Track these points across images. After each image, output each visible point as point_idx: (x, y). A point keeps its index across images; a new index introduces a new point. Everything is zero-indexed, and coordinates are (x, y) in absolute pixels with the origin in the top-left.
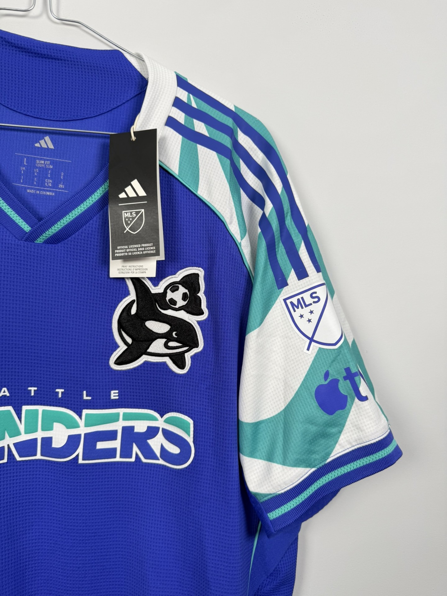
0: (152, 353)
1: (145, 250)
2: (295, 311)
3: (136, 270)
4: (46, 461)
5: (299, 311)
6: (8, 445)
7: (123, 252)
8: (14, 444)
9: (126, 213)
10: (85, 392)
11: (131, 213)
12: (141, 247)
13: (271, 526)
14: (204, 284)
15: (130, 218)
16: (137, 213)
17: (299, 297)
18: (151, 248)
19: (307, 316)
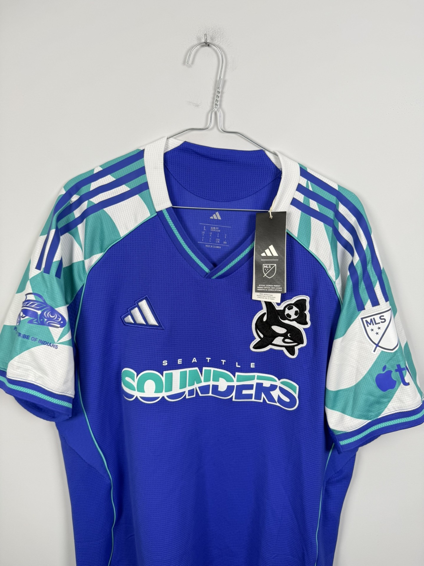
0: (275, 344)
1: (275, 289)
2: (368, 326)
3: (268, 297)
4: (214, 397)
5: (371, 327)
6: (196, 388)
7: (262, 289)
8: (199, 387)
9: (265, 265)
10: (237, 363)
11: (268, 266)
12: (273, 287)
13: (341, 448)
14: (309, 306)
15: (267, 268)
16: (272, 266)
17: (372, 318)
18: (279, 288)
19: (376, 330)
